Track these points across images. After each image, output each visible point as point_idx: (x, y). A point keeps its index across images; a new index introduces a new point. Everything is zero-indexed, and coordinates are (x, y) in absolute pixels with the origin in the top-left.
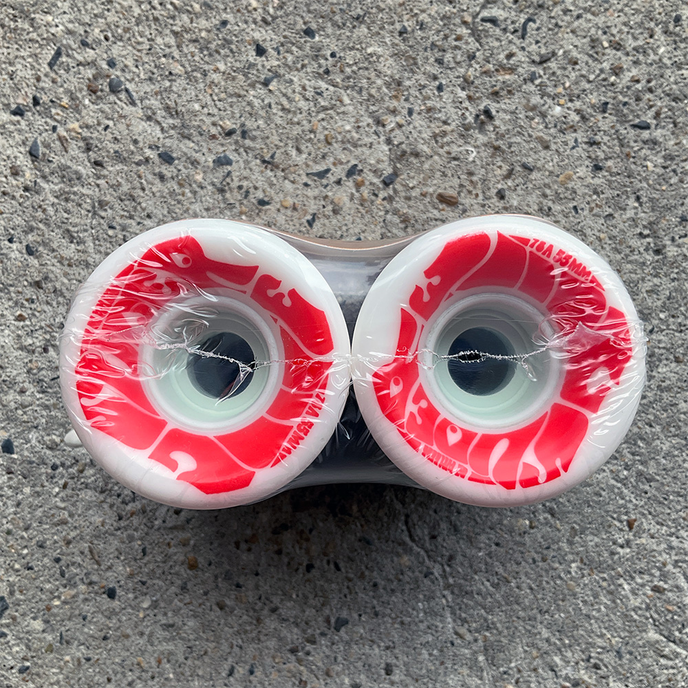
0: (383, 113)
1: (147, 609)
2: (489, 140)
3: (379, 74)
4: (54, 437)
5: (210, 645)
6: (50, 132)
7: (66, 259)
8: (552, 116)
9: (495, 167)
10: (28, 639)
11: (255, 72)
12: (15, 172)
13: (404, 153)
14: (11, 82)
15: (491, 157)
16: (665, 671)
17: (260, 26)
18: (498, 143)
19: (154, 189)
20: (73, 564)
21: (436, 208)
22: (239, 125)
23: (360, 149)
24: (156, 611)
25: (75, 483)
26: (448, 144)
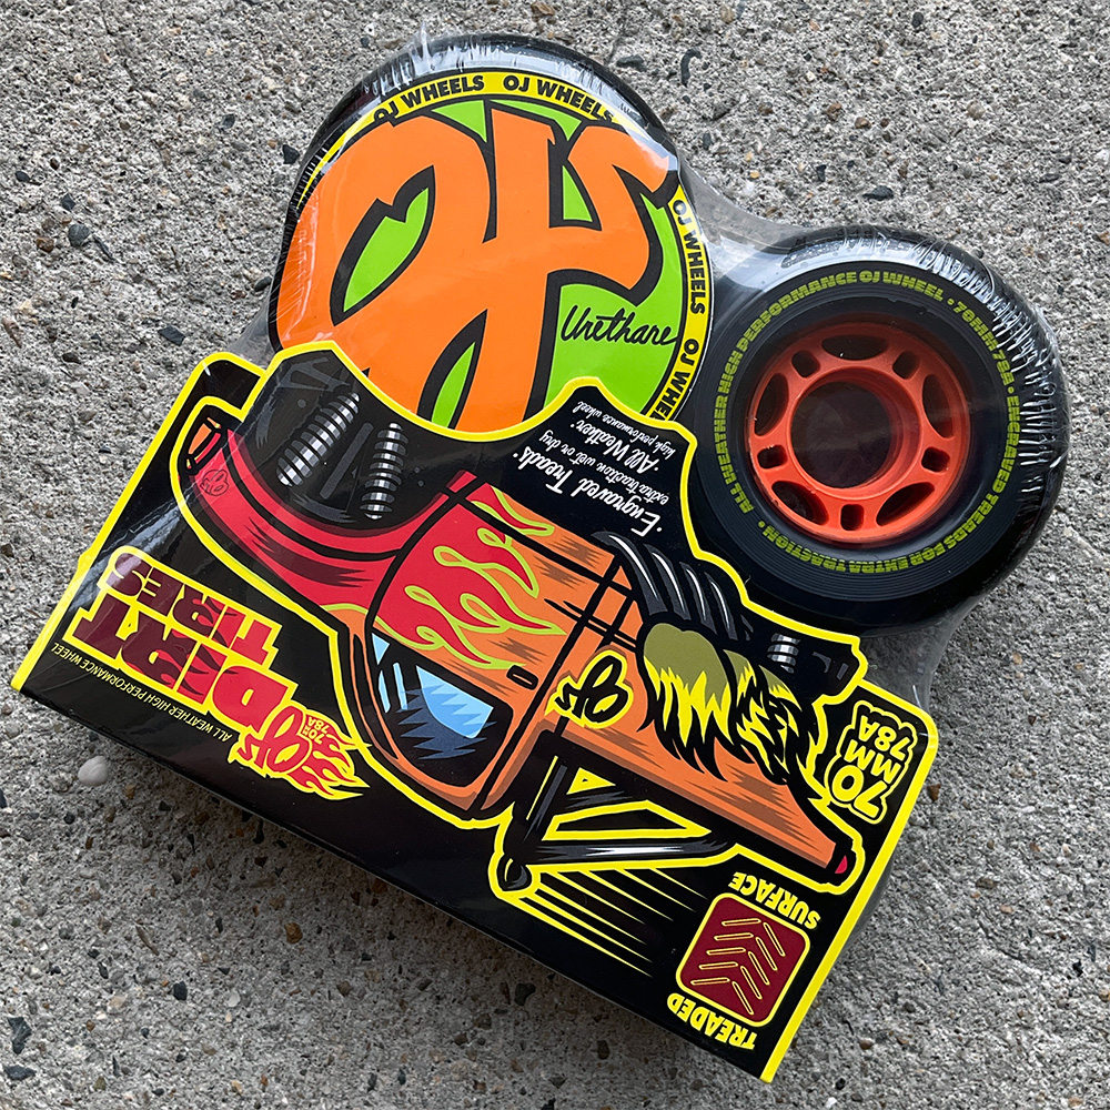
1: (235, 1008)
4: (62, 774)
5: (336, 1049)
7: (43, 508)
8: (742, 198)
10: (66, 1075)
16: (1012, 1003)
17: (284, 118)
19: (159, 386)
20: (118, 956)
24: (248, 1009)
25: (104, 839)
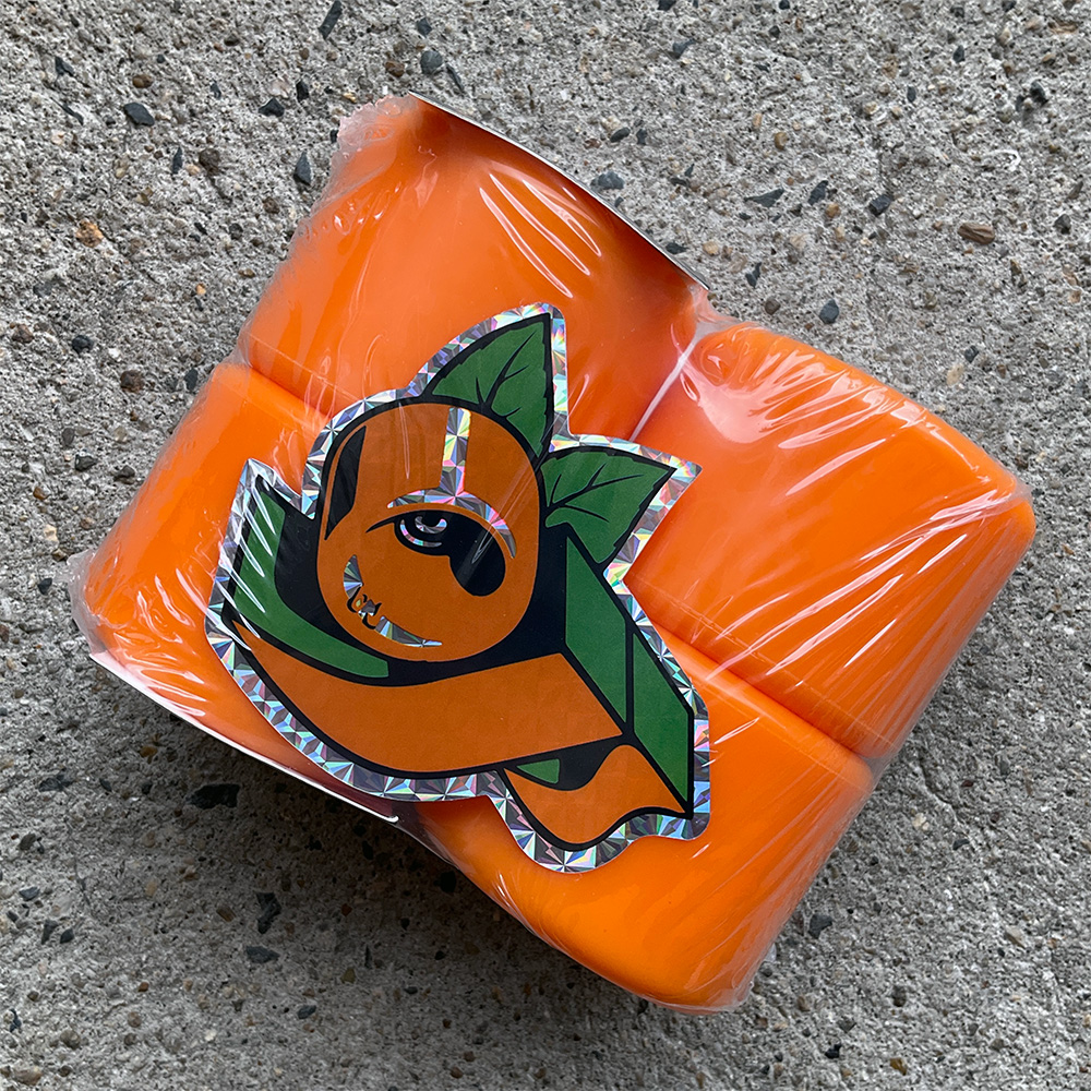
0: (868, 97)
2: (1042, 138)
3: (859, 34)
6: (326, 142)
9: (1052, 182)
11: (657, 36)
12: (273, 208)
13: (904, 161)
14: (260, 60)
15: (1045, 165)
18: (1056, 141)
21: (958, 250)
22: (632, 123)
23: (830, 157)
26: (975, 145)
